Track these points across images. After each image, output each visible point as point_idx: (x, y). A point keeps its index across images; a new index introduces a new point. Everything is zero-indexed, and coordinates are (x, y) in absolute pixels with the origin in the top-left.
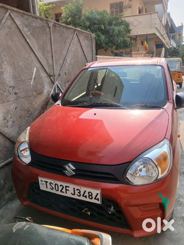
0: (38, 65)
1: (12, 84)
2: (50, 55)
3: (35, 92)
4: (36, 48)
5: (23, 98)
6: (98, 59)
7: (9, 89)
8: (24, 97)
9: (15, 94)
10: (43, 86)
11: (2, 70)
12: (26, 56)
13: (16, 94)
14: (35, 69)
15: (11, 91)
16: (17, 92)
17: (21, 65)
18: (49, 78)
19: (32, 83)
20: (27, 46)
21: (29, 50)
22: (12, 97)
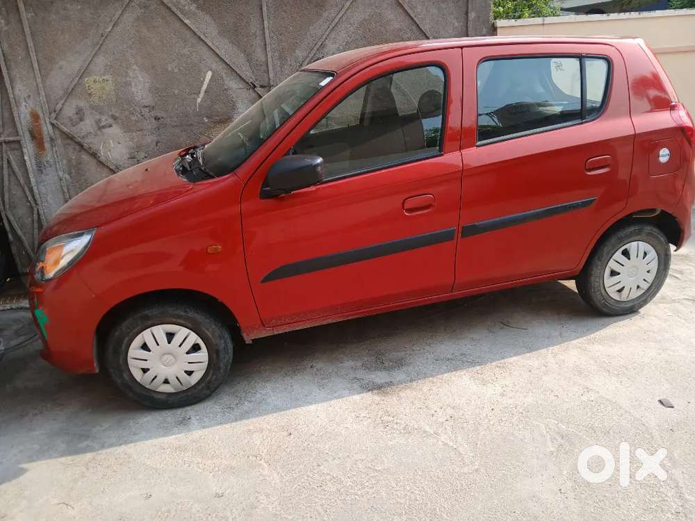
0: (219, 67)
1: (148, 100)
2: (258, 41)
3: (207, 117)
4: (215, 33)
5: (173, 127)
6: (499, 30)
7: (143, 111)
8: (177, 126)
9: (155, 119)
10: (234, 108)
11: (128, 79)
12: (186, 51)
13: (157, 119)
14: (209, 74)
15: (147, 115)
16: (159, 115)
17: (170, 69)
18: (251, 91)
19: (199, 100)
20: (188, 33)
21: (194, 40)
22: (150, 125)
